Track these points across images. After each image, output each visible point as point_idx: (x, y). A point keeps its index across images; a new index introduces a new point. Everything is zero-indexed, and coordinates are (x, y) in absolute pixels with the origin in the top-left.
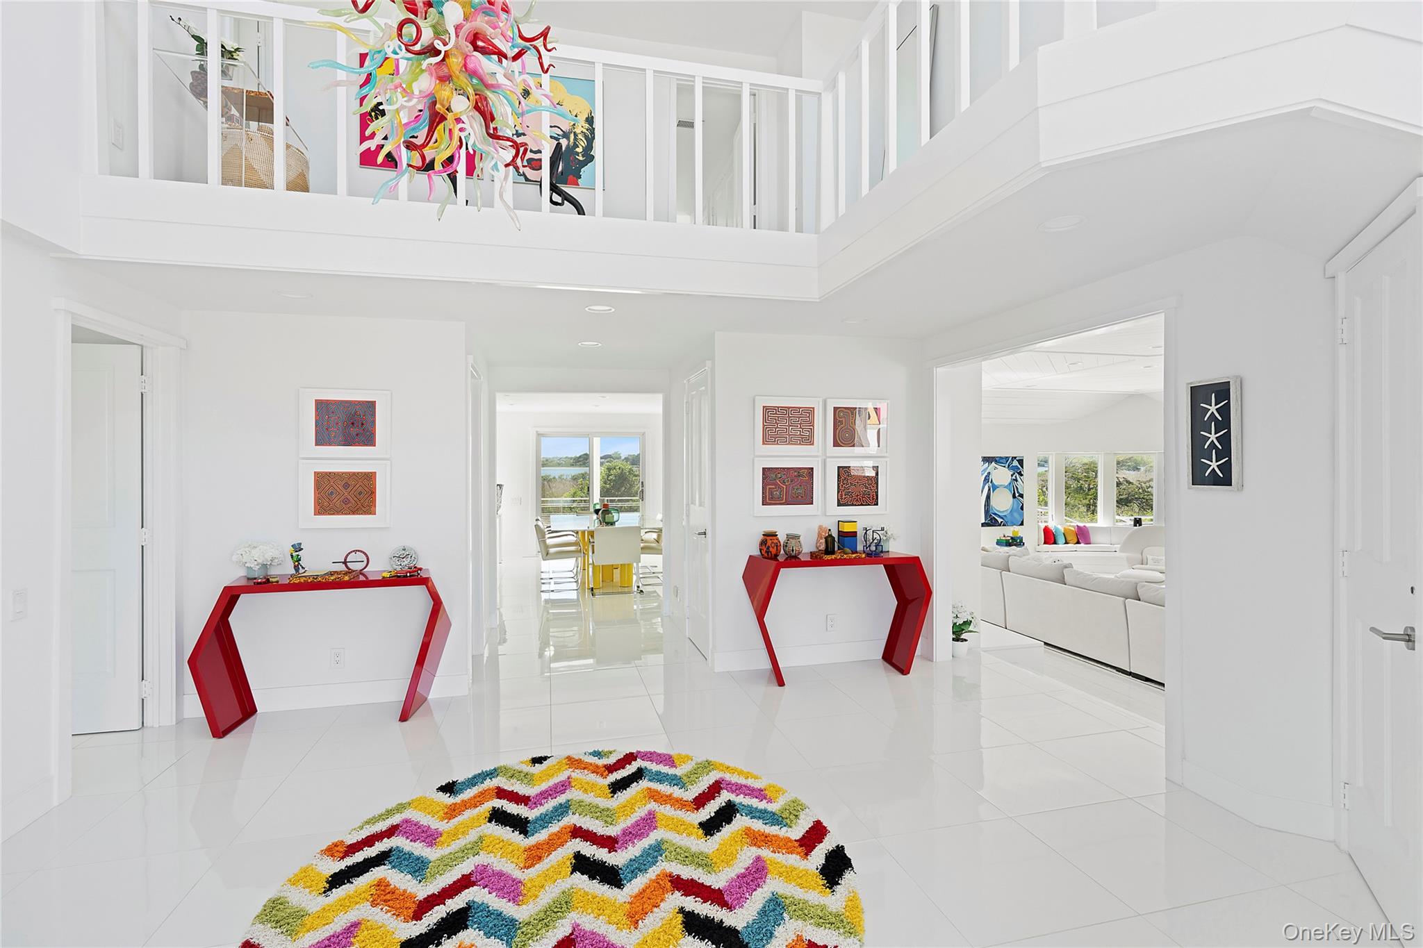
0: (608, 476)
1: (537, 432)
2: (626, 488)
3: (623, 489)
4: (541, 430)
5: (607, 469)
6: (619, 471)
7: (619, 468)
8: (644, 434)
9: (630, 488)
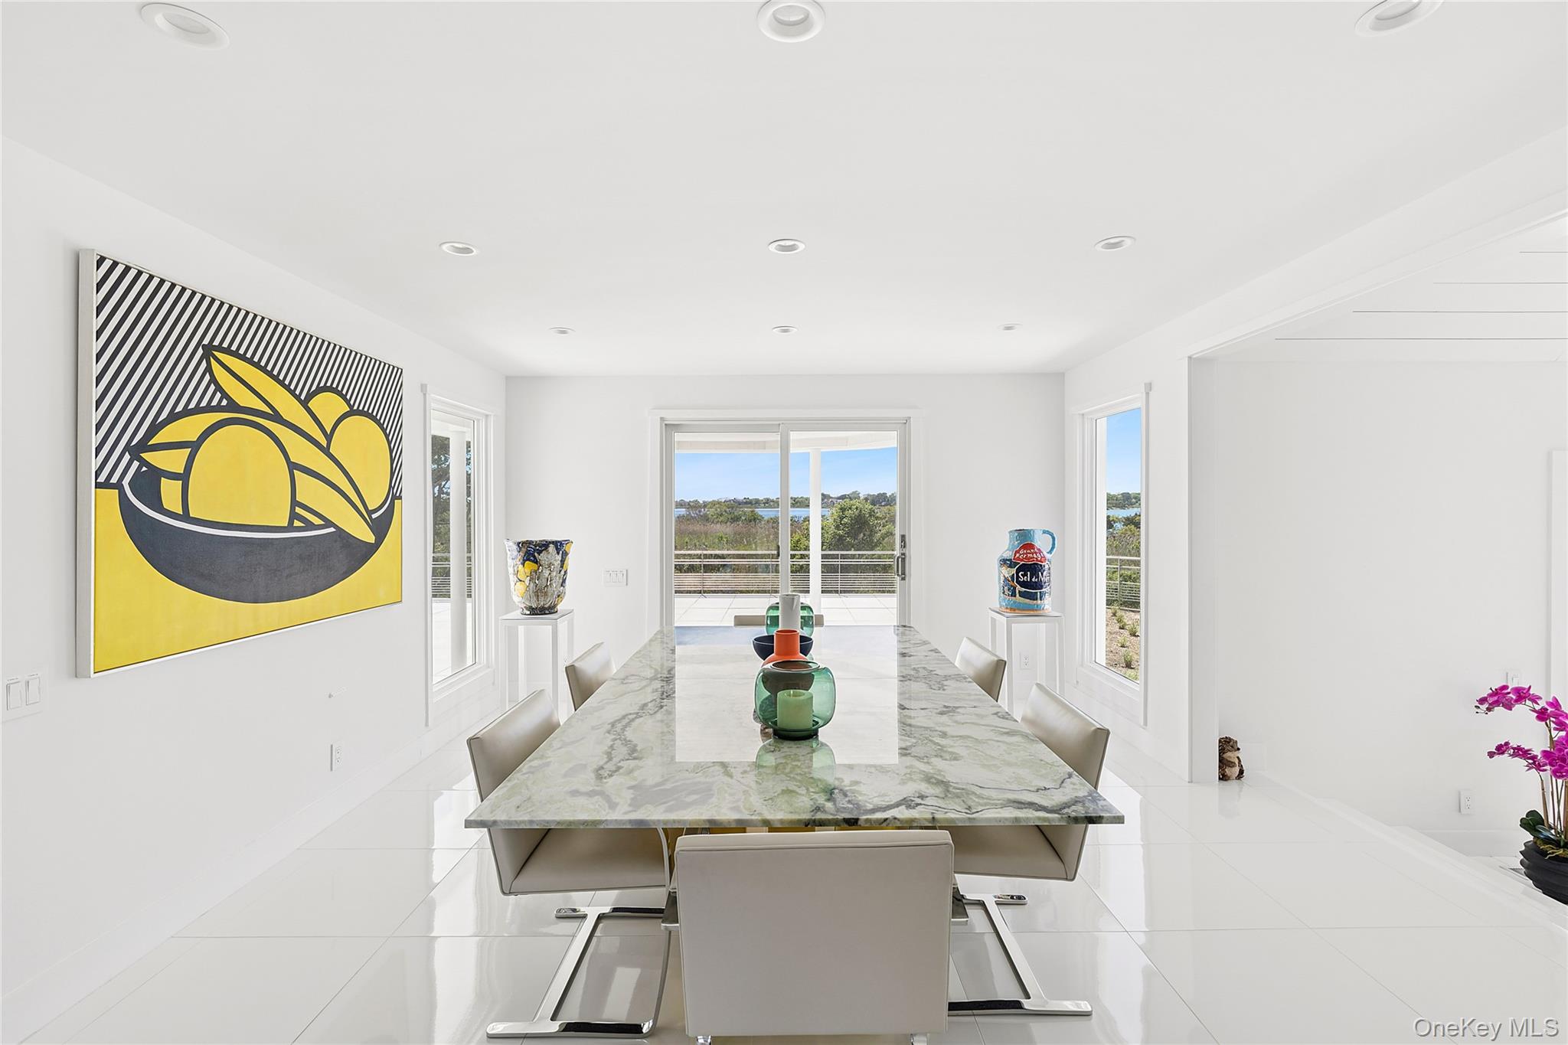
0: (842, 519)
1: (662, 419)
2: (864, 535)
3: (862, 535)
4: (672, 416)
5: (841, 509)
6: (857, 513)
7: (857, 508)
8: (907, 421)
9: (871, 535)
